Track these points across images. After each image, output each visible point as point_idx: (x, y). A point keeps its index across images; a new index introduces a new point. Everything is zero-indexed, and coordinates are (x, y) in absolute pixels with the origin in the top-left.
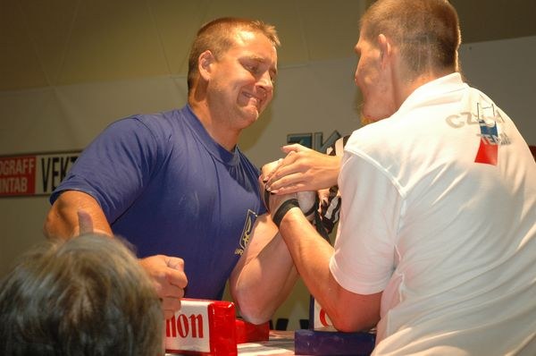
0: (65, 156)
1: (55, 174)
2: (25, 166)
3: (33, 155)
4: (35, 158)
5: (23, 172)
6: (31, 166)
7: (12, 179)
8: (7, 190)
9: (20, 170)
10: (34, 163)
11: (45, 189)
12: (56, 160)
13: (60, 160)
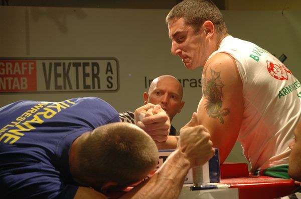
0: (67, 62)
1: (57, 75)
2: (24, 68)
3: (34, 60)
4: (35, 62)
5: (23, 73)
6: (30, 68)
7: (10, 79)
8: (4, 88)
9: (19, 71)
10: (34, 66)
11: (48, 87)
12: (59, 64)
13: (62, 65)
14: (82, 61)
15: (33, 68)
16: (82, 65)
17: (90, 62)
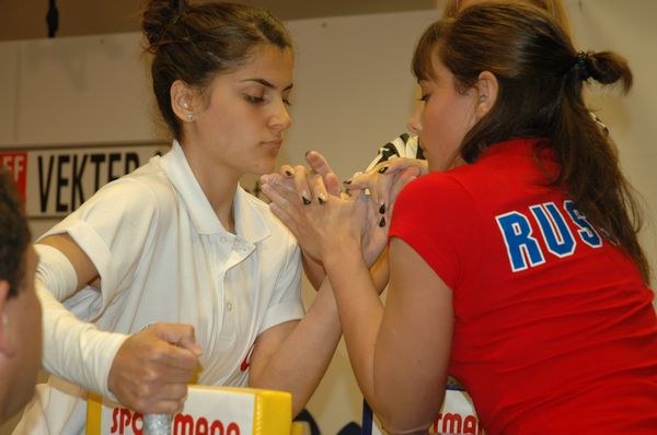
0: (81, 153)
1: (62, 182)
3: (22, 151)
4: (25, 156)
6: (18, 169)
10: (23, 164)
11: (44, 207)
12: (64, 159)
13: (72, 159)
14: (107, 152)
15: (21, 168)
16: (107, 158)
17: (123, 151)
